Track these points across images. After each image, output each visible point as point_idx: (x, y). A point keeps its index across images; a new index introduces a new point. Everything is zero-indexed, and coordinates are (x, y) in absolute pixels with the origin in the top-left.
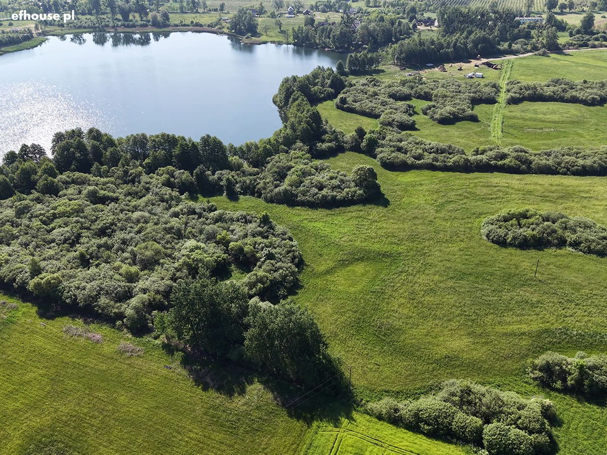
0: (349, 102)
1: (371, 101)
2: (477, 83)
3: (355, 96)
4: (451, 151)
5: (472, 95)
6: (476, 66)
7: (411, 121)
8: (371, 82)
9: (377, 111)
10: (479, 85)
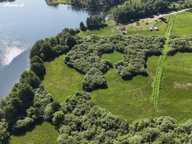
0: (71, 60)
1: (86, 59)
2: (152, 38)
3: (78, 53)
4: (117, 125)
5: (147, 50)
6: (156, 21)
7: (102, 82)
8: (93, 39)
9: (85, 70)
10: (153, 40)
